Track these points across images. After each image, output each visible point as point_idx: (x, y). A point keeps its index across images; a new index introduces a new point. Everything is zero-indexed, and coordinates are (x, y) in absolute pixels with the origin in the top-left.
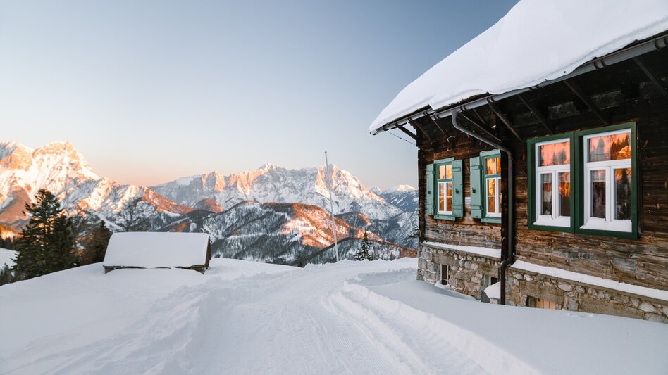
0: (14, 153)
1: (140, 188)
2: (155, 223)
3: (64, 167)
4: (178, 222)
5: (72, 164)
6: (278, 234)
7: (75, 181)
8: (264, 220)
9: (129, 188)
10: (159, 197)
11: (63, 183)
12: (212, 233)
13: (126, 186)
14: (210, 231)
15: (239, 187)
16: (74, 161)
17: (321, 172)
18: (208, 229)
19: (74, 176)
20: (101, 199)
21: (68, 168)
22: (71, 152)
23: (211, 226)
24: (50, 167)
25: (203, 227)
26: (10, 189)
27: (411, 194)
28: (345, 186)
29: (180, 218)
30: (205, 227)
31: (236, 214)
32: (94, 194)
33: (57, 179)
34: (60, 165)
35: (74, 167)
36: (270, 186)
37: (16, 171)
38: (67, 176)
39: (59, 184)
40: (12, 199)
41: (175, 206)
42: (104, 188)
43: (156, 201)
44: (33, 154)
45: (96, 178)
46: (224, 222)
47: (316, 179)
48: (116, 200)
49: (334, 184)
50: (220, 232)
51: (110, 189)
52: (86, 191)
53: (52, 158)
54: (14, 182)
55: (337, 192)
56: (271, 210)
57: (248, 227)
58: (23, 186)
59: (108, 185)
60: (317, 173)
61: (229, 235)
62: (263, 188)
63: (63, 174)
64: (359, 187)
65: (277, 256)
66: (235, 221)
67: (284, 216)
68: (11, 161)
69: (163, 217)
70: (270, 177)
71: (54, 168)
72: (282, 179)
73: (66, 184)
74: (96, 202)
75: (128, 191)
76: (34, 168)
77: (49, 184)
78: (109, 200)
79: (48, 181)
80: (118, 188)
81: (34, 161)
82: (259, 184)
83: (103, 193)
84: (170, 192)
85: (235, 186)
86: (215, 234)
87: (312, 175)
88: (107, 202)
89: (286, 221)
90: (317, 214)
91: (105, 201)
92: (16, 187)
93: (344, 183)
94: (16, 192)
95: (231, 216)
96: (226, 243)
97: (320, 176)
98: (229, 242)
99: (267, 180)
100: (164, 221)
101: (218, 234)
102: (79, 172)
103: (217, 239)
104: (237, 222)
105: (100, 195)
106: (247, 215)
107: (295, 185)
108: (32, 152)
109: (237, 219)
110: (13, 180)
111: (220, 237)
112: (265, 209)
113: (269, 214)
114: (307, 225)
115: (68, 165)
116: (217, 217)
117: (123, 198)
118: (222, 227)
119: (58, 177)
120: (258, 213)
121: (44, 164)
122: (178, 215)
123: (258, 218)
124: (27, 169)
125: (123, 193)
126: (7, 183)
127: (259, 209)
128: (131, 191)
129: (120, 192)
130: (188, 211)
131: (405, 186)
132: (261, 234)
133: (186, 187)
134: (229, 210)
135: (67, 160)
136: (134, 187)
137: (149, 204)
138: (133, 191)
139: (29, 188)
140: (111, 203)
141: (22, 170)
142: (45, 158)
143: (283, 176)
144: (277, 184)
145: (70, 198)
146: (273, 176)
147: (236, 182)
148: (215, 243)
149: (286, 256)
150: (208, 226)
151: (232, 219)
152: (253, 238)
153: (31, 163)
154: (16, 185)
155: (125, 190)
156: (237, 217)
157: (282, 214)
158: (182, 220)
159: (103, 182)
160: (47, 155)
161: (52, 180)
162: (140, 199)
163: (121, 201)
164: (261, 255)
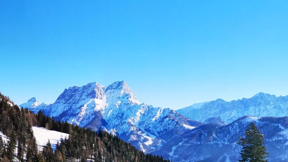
1: (167, 109)
4: (193, 132)
6: (274, 140)
13: (157, 108)
18: (216, 137)
23: (219, 135)
25: (212, 136)
31: (239, 125)
37: (96, 100)
40: (94, 117)
41: (190, 122)
46: (229, 132)
50: (226, 140)
56: (267, 122)
58: (99, 109)
62: (257, 109)
66: (238, 131)
67: (278, 126)
69: (182, 129)
75: (159, 112)
80: (153, 110)
84: (187, 114)
89: (280, 130)
95: (234, 127)
96: (232, 147)
100: (183, 132)
101: (224, 141)
103: (224, 144)
104: (240, 131)
107: (282, 107)
109: (240, 129)
111: (227, 143)
112: (263, 122)
113: (266, 125)
116: (223, 129)
117: (156, 116)
118: (228, 136)
120: (257, 125)
125: (156, 113)
127: (258, 121)
134: (233, 123)
141: (99, 99)
144: (268, 107)
149: (282, 156)
151: (236, 130)
156: (239, 128)
157: (276, 125)
158: (196, 131)
162: (167, 117)
163: (154, 118)
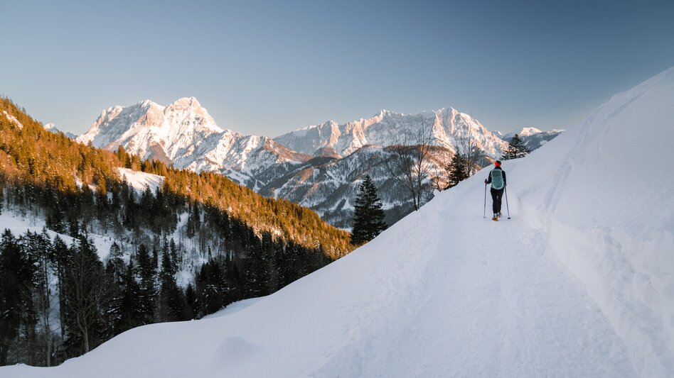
0: (148, 111)
1: (261, 138)
2: (277, 171)
3: (191, 122)
4: (300, 169)
5: (198, 119)
7: (201, 134)
8: (389, 163)
9: (251, 139)
10: (279, 146)
11: (191, 137)
12: (335, 179)
13: (248, 137)
14: (333, 177)
15: (355, 135)
16: (199, 115)
17: (439, 116)
18: (331, 175)
19: (200, 129)
20: (226, 151)
21: (194, 123)
22: (196, 108)
23: (334, 172)
24: (180, 122)
25: (326, 173)
26: (148, 145)
27: (538, 136)
28: (466, 130)
29: (302, 165)
30: (329, 172)
31: (359, 158)
32: (219, 146)
33: (186, 134)
34: (187, 120)
35: (199, 121)
36: (386, 133)
37: (152, 127)
38: (195, 130)
39: (188, 137)
40: (150, 153)
41: (295, 155)
42: (228, 140)
43: (277, 150)
44: (164, 112)
45: (220, 130)
46: (347, 167)
47: (433, 124)
48: (239, 150)
49: (453, 128)
50: (344, 177)
51: (234, 141)
52: (212, 143)
53: (180, 114)
54: (150, 137)
55: (457, 136)
56: (395, 153)
57: (372, 171)
58: (158, 141)
59: (232, 137)
60: (435, 118)
61: (353, 180)
62: (379, 135)
63: (190, 129)
64: (481, 131)
65: (405, 200)
66: (358, 165)
67: (409, 158)
68: (146, 119)
69: (285, 165)
70: (386, 124)
71: (182, 123)
72: (398, 125)
73: (193, 138)
74: (221, 153)
75: (250, 142)
76: (166, 124)
77: (180, 138)
78: (233, 151)
79: (179, 136)
80: (241, 140)
81: (165, 118)
82: (375, 132)
83: (227, 145)
84: (288, 144)
85: (351, 134)
86: (339, 180)
87: (429, 120)
88: (231, 153)
89: (412, 164)
90: (446, 156)
91: (229, 152)
92: (153, 143)
93: (464, 127)
94: (153, 147)
95: (353, 161)
96: (352, 187)
97: (438, 121)
98: (355, 186)
99: (382, 127)
100: (287, 170)
101: (341, 179)
102: (205, 125)
103: (341, 184)
104: (361, 166)
105: (225, 146)
106: (370, 159)
107: (413, 131)
108: (163, 110)
109: (360, 163)
110: (149, 136)
111: (344, 182)
112: (389, 152)
113: (394, 157)
114: (436, 167)
115: (194, 120)
116: (340, 162)
117: (246, 149)
118: (346, 172)
119: (187, 131)
120: (382, 157)
121: (174, 120)
122: (300, 163)
123: (382, 162)
124: (160, 126)
125: (246, 143)
126: (145, 139)
127: (382, 152)
128: (253, 141)
129: (243, 143)
130: (308, 159)
131: (529, 129)
132: (386, 178)
133: (303, 137)
134: (352, 155)
135: (193, 116)
136: (255, 137)
137: (271, 153)
138: (255, 142)
139: (163, 143)
140: (236, 153)
141: (157, 126)
142: (174, 114)
143: (399, 122)
144: (394, 131)
145: (199, 150)
146: (389, 123)
147: (351, 131)
148: (339, 188)
150: (331, 171)
151: (355, 164)
152: (378, 181)
153: (163, 120)
154: (152, 140)
155: (247, 141)
156: (360, 161)
157: (407, 157)
158: (304, 167)
159: (227, 133)
160: (176, 112)
161: (181, 135)
162: (261, 149)
163: (244, 151)
164: (389, 200)
